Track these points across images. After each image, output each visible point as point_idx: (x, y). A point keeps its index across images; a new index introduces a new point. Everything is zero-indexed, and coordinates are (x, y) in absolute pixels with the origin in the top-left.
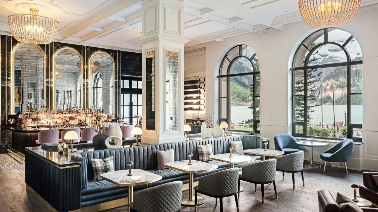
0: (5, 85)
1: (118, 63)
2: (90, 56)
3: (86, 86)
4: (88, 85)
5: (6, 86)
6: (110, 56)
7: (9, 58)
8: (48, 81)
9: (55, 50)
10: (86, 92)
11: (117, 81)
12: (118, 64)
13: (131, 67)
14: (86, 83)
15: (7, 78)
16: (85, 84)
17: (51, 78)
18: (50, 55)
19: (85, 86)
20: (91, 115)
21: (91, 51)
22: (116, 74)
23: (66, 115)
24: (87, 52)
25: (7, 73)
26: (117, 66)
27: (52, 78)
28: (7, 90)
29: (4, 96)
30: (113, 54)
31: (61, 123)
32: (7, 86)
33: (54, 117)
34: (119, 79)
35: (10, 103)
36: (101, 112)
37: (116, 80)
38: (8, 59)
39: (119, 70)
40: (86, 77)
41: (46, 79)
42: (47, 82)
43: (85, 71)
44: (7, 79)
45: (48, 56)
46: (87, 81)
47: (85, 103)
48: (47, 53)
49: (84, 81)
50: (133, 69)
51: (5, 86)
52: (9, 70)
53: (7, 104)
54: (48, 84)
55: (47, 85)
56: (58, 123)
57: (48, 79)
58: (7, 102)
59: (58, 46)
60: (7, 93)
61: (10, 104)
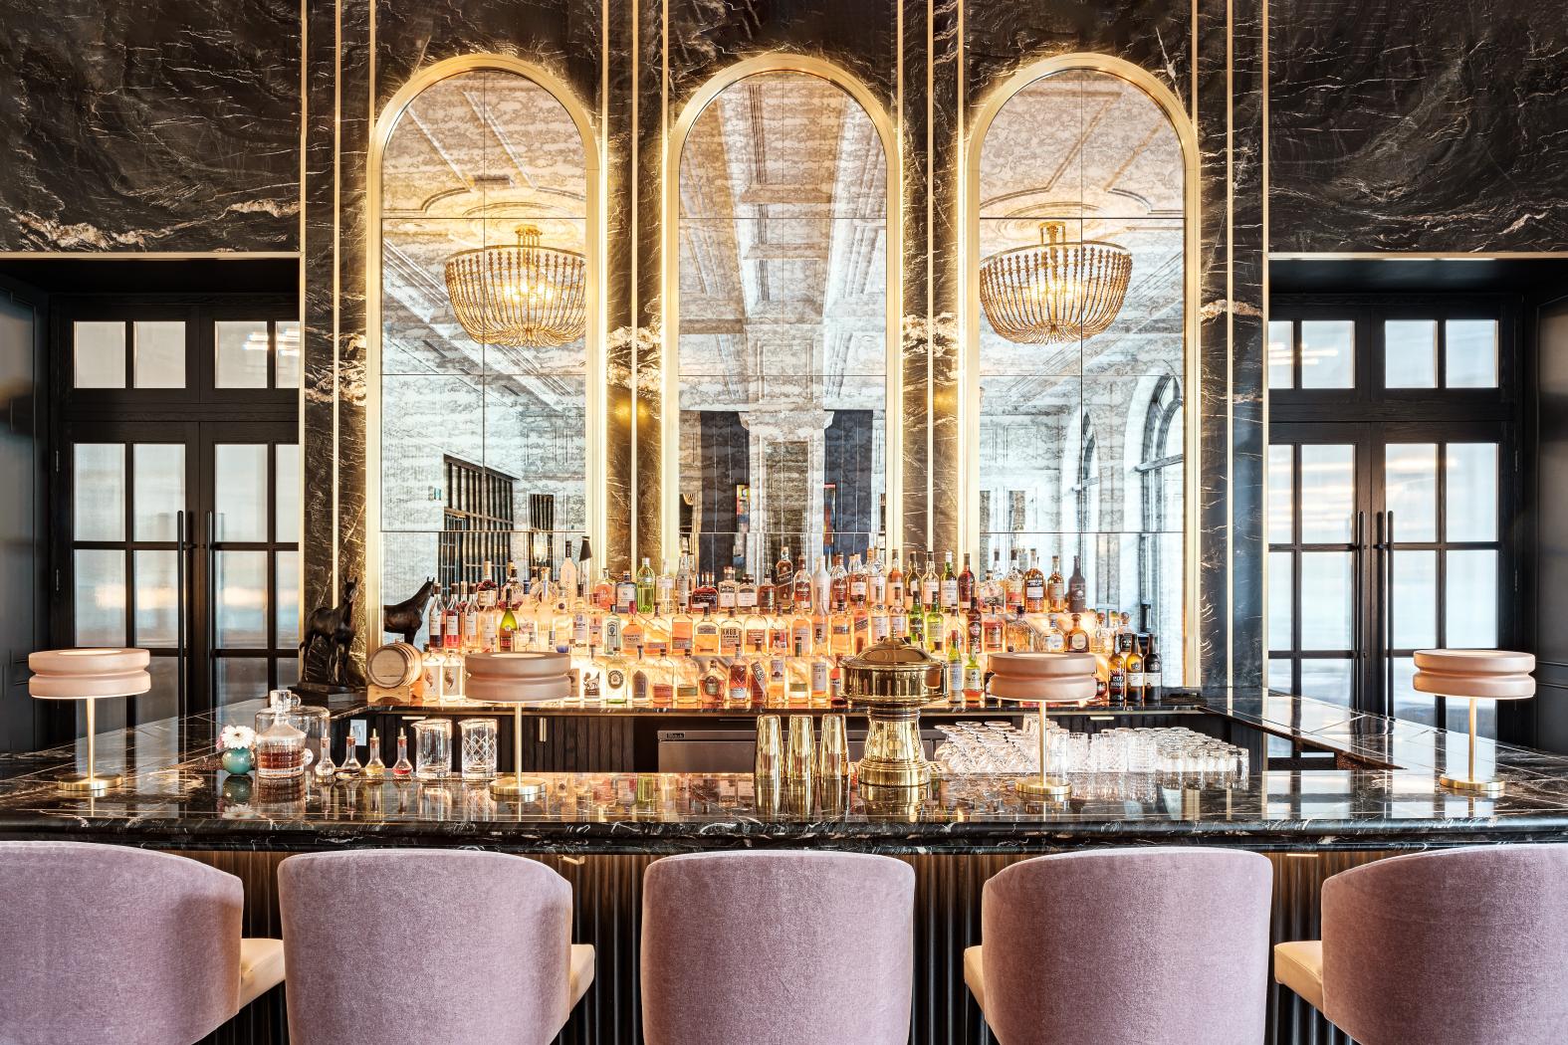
0: (329, 392)
1: (1237, 144)
2: (969, 111)
3: (938, 373)
4: (948, 364)
5: (335, 399)
6: (1159, 88)
7: (356, 192)
8: (628, 346)
9: (679, 95)
10: (936, 430)
11: (1224, 315)
12: (1237, 157)
13: (1371, 172)
14: (930, 346)
15: (341, 342)
16: (923, 358)
17: (644, 321)
18: (640, 139)
19: (925, 368)
20: (961, 623)
21: (976, 65)
22: (1221, 254)
23: (730, 624)
24: (946, 73)
25: (343, 301)
26: (1224, 171)
27: (659, 320)
28: (341, 433)
29: (322, 472)
30: (1183, 67)
31: (684, 691)
32: (342, 403)
33: (632, 637)
34: (1247, 293)
35: (362, 523)
36: (1060, 599)
37: (1214, 309)
38: (349, 205)
39: (1248, 215)
40: (936, 297)
41: (613, 328)
42: (621, 356)
43: (922, 247)
44: (343, 344)
45: (624, 148)
46: (942, 331)
47: (924, 516)
48: (619, 126)
49: (915, 333)
50: (1397, 193)
51: (326, 399)
52: (354, 281)
53: (343, 528)
54: (623, 372)
55: (620, 378)
56: (661, 691)
57: (628, 333)
58: (341, 519)
59: (705, 55)
60: (343, 454)
61: (361, 534)
